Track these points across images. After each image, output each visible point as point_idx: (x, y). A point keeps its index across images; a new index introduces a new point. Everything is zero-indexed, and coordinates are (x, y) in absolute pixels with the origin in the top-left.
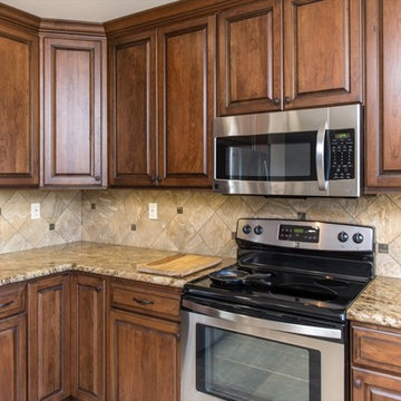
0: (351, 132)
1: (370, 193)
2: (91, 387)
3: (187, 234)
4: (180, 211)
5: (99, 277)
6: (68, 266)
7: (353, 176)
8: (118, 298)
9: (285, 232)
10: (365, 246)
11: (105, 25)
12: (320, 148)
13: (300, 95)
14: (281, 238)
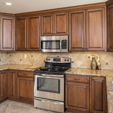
0: (66, 40)
1: (70, 52)
2: (13, 94)
3: (34, 61)
4: (32, 56)
5: (15, 70)
6: (7, 68)
7: (66, 49)
8: (19, 74)
9: (55, 60)
10: (69, 62)
11: (15, 14)
12: (61, 44)
13: (57, 33)
14: (54, 61)
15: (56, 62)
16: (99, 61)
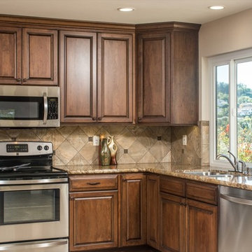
0: (57, 98)
7: (57, 118)
9: (10, 148)
13: (30, 78)
14: (8, 151)
15: (14, 154)
16: (114, 147)
